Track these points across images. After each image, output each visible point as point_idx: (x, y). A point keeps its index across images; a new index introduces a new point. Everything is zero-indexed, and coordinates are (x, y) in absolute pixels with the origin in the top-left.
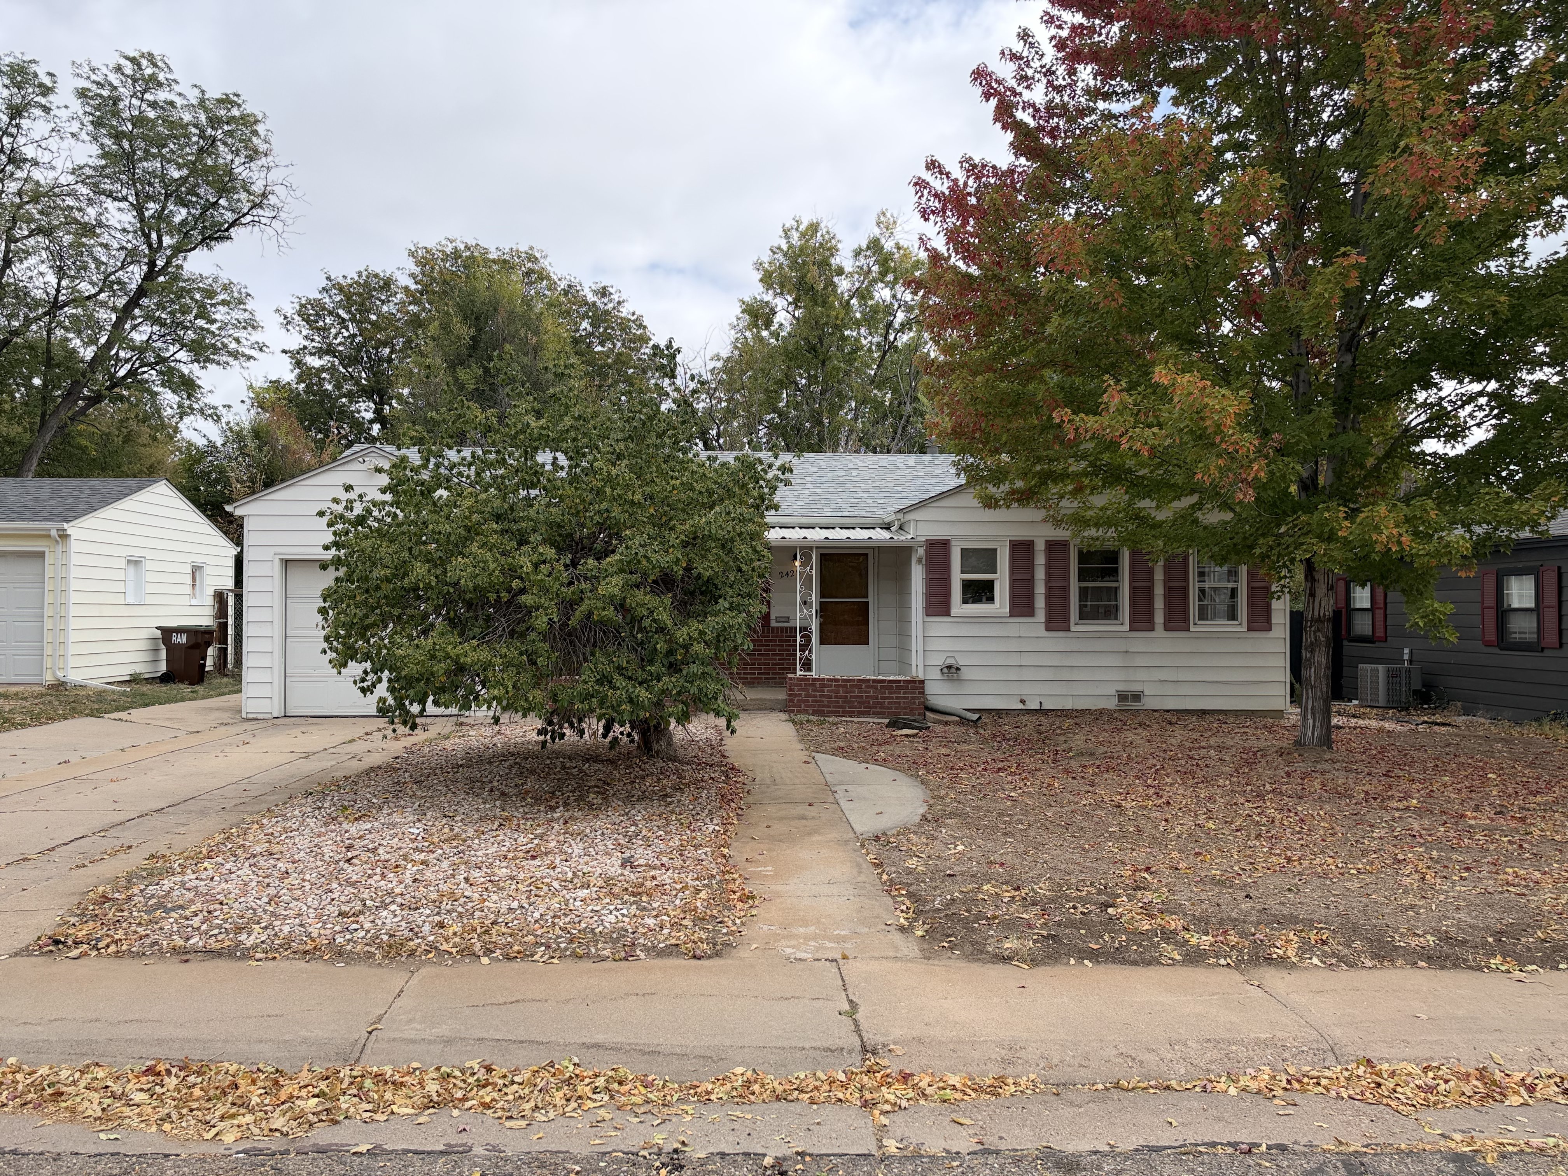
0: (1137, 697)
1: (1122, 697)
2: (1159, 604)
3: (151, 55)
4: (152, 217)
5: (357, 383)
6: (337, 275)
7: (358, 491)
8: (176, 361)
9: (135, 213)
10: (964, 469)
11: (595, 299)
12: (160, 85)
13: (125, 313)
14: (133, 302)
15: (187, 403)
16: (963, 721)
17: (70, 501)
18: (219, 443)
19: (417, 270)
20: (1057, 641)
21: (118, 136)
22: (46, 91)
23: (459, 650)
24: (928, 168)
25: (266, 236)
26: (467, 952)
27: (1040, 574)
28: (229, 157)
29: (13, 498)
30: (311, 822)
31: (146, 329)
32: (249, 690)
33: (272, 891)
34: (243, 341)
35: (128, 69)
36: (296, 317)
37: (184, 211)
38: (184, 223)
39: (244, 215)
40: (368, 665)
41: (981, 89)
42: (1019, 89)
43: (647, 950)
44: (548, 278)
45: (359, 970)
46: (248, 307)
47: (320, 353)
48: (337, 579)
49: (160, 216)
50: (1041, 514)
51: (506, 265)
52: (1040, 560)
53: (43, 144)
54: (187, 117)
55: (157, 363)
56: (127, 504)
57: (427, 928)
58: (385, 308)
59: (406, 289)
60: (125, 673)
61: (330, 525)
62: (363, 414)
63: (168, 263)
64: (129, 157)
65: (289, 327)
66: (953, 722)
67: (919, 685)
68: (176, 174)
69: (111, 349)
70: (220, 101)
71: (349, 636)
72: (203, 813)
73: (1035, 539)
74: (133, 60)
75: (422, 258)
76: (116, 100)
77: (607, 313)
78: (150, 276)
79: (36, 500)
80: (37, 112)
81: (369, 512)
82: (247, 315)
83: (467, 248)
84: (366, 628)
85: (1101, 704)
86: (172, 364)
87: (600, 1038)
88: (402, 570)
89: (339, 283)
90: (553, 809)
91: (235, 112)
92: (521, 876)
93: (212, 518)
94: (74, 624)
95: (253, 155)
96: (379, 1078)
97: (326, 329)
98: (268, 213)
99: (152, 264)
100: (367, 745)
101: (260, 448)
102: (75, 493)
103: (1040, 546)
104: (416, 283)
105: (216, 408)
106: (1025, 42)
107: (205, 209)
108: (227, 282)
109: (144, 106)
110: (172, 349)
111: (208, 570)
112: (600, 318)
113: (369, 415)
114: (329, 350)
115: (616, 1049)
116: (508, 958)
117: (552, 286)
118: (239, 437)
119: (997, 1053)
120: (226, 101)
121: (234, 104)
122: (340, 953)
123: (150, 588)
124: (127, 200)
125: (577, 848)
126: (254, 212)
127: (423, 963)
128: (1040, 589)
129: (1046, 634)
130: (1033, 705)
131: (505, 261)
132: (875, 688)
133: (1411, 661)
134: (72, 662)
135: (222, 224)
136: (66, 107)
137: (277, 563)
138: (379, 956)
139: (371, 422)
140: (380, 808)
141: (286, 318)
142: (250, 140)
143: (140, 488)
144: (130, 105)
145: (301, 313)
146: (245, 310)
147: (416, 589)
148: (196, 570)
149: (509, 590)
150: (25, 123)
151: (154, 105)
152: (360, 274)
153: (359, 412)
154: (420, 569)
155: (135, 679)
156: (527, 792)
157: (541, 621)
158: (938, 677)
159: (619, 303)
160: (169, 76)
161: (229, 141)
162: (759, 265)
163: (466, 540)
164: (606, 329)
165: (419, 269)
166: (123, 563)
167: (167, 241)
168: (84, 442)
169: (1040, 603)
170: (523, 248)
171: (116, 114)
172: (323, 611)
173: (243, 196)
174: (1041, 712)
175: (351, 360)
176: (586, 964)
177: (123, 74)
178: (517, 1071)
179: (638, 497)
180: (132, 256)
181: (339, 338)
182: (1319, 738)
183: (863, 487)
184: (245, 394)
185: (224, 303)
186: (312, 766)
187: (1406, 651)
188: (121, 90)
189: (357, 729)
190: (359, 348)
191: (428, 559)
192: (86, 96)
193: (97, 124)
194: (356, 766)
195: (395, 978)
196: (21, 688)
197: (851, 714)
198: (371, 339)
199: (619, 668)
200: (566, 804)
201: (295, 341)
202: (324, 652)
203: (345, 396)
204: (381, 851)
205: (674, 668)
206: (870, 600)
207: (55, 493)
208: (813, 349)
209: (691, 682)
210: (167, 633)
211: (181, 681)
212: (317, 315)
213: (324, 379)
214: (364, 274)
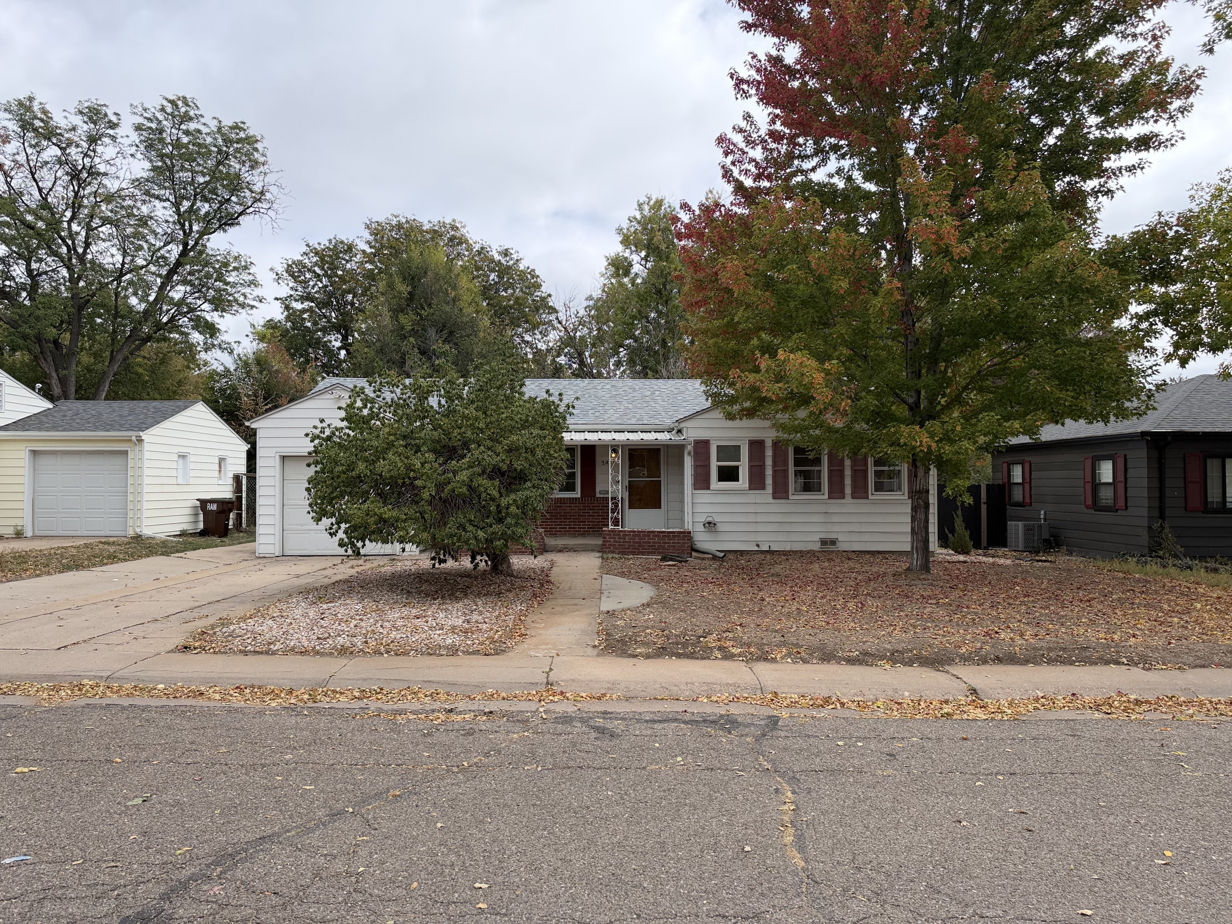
0: (833, 542)
1: (824, 542)
2: (848, 481)
3: (184, 98)
4: (185, 212)
5: (329, 321)
6: (314, 243)
7: (328, 422)
8: (201, 310)
9: (174, 209)
10: (710, 395)
11: (500, 258)
12: (191, 119)
13: (168, 278)
14: (173, 271)
15: (210, 341)
16: (715, 558)
17: (142, 416)
18: (232, 370)
19: (371, 238)
20: (780, 506)
21: (162, 156)
22: (113, 126)
23: (382, 510)
24: (681, 208)
25: (264, 221)
26: (378, 653)
27: (769, 462)
28: (238, 166)
29: (106, 415)
30: (303, 604)
31: (181, 288)
32: (260, 539)
33: (284, 630)
34: (249, 295)
35: (169, 110)
36: (284, 273)
37: (207, 205)
38: (207, 214)
39: (248, 208)
40: (334, 520)
41: (722, 150)
42: (746, 150)
43: (463, 652)
44: (466, 241)
45: (328, 659)
46: (251, 271)
47: (302, 299)
48: (316, 472)
49: (191, 210)
50: (767, 423)
51: (436, 234)
52: (769, 453)
53: (112, 162)
54: (209, 140)
55: (188, 313)
56: (178, 418)
57: (360, 643)
58: (348, 266)
59: (364, 251)
60: (177, 529)
61: (312, 441)
62: (334, 343)
63: (196, 243)
64: (171, 169)
65: (280, 281)
66: (708, 559)
67: (687, 535)
68: (201, 180)
69: (157, 305)
70: (231, 128)
71: (323, 503)
72: (242, 602)
73: (766, 440)
74: (172, 102)
75: (375, 229)
76: (161, 131)
77: (509, 268)
78: (184, 253)
79: (121, 416)
80: (106, 140)
81: (333, 433)
82: (251, 278)
83: (407, 222)
84: (333, 499)
85: (809, 547)
86: (199, 313)
87: (431, 679)
88: (351, 467)
89: (315, 248)
90: (435, 599)
91: (242, 135)
92: (409, 625)
93: (227, 421)
94: (146, 497)
95: (255, 164)
96: (334, 691)
97: (306, 282)
98: (265, 205)
99: (185, 244)
100: (335, 571)
101: (261, 372)
102: (145, 411)
103: (769, 443)
104: (371, 247)
105: (230, 344)
106: (748, 121)
107: (221, 203)
108: (237, 255)
109: (180, 133)
110: (199, 302)
111: (229, 461)
112: (504, 271)
113: (338, 344)
114: (308, 297)
115: (438, 683)
116: (397, 655)
117: (469, 248)
118: (246, 364)
119: (606, 685)
120: (236, 127)
121: (241, 129)
122: (318, 653)
123: (192, 473)
124: (169, 200)
125: (442, 615)
126: (256, 205)
127: (356, 657)
128: (769, 472)
129: (773, 501)
130: (765, 548)
131: (435, 231)
132: (659, 536)
133: (1045, 520)
134: (145, 522)
135: (233, 215)
136: (127, 136)
137: (278, 458)
138: (336, 654)
139: (339, 349)
140: (340, 598)
141: (277, 274)
142: (252, 154)
143: (186, 407)
144: (170, 133)
145: (289, 270)
146: (250, 274)
147: (359, 477)
148: (222, 460)
149: (409, 478)
150: (99, 149)
151: (187, 133)
152: (330, 241)
153: (330, 342)
154: (361, 466)
155: (183, 534)
156: (422, 591)
157: (426, 495)
158: (702, 529)
159: (517, 260)
160: (197, 112)
161: (238, 155)
162: (620, 230)
163: (386, 450)
164: (508, 279)
165: (372, 238)
166: (175, 457)
167: (195, 228)
168: (140, 370)
169: (769, 481)
170: (448, 220)
171: (162, 140)
172: (308, 490)
173: (248, 193)
174: (770, 552)
175: (325, 304)
176: (434, 657)
177: (166, 113)
178: (394, 689)
179: (481, 425)
180: (171, 239)
181: (316, 287)
182: (921, 566)
183: (661, 403)
184: (249, 330)
185: (236, 269)
186: (302, 581)
187: (1042, 512)
188: (165, 123)
189: (329, 562)
190: (330, 295)
191: (366, 460)
192: (141, 129)
193: (150, 147)
194: (327, 581)
195: (343, 661)
196: (115, 539)
197: (643, 553)
198: (339, 289)
199: (470, 521)
200: (443, 597)
201: (284, 290)
202: (309, 513)
203: (320, 330)
204: (339, 615)
205: (500, 520)
206: (662, 479)
207: (131, 412)
208: (659, 292)
209: (509, 528)
210: (204, 503)
211: (213, 535)
212: (300, 271)
213: (305, 319)
214: (334, 241)
